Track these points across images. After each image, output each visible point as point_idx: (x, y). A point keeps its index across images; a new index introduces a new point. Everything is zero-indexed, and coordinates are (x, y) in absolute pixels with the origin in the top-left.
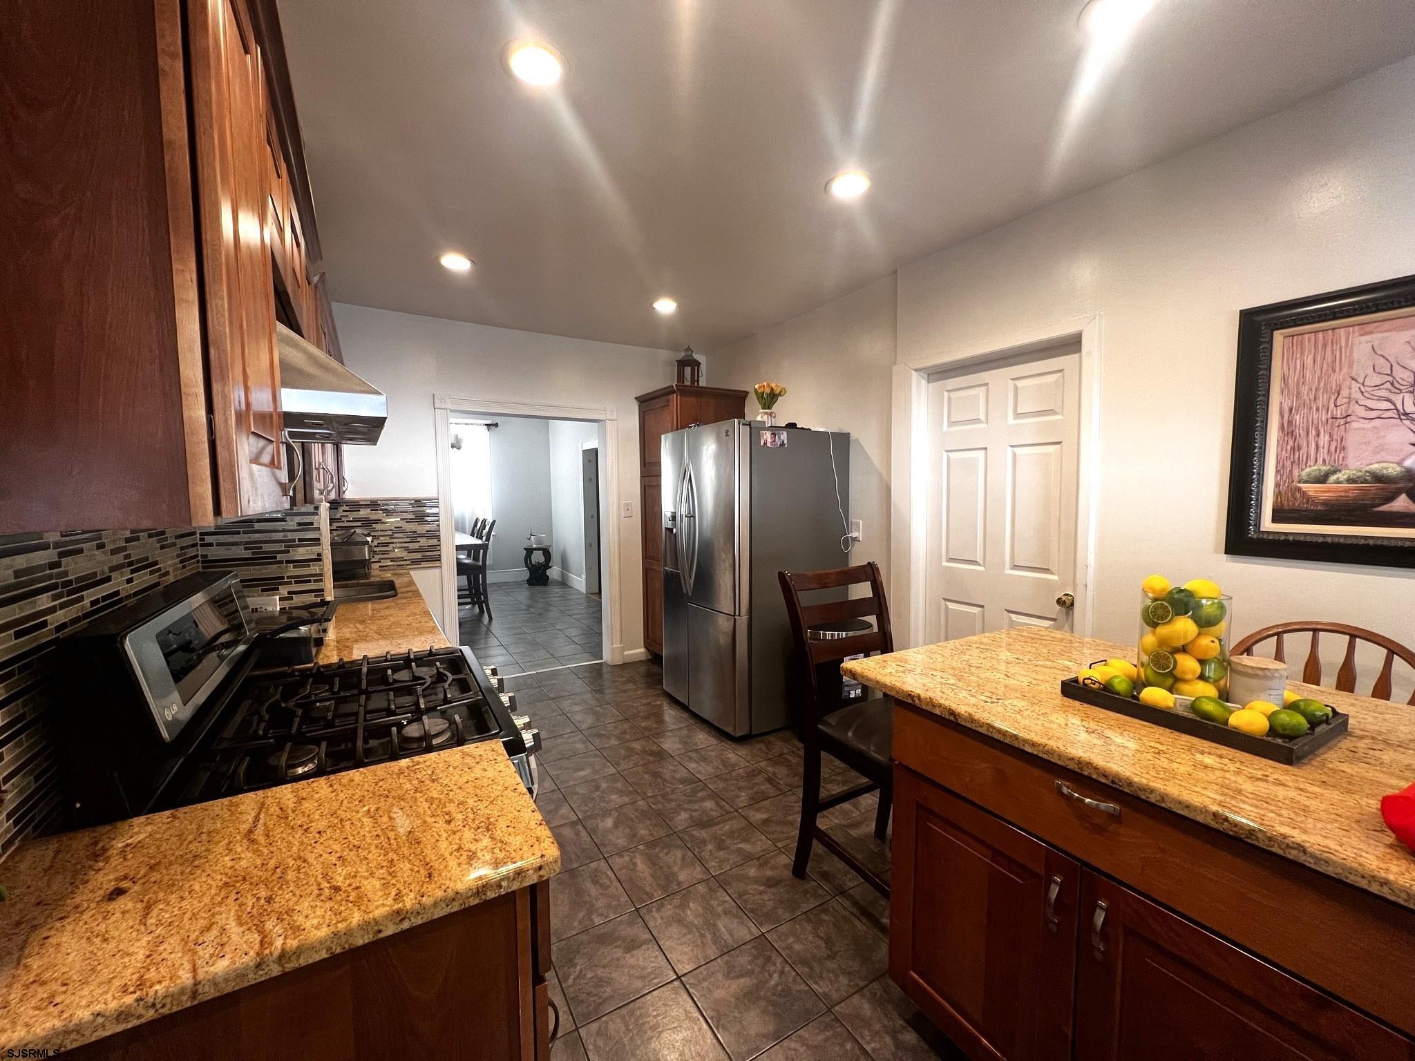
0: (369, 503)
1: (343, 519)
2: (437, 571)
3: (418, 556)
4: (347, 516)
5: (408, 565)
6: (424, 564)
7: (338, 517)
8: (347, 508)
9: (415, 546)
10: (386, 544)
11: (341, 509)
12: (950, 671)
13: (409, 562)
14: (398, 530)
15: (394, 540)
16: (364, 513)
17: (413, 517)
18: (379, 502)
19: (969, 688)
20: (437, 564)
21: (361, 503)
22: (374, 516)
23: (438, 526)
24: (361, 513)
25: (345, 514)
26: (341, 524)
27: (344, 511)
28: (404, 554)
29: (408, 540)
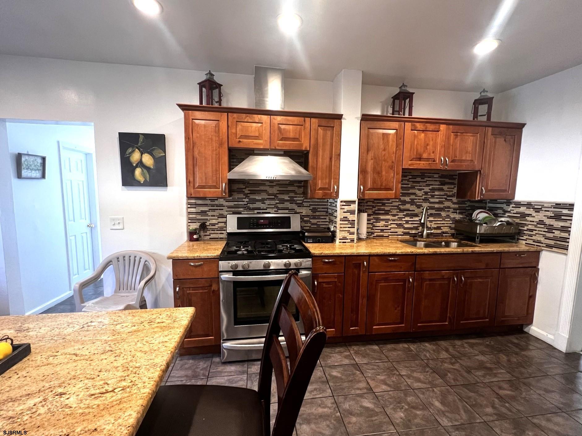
0: (526, 203)
1: (512, 212)
2: (563, 257)
3: (552, 242)
4: (513, 210)
5: (543, 247)
6: (554, 249)
7: (509, 210)
8: (514, 206)
9: (551, 235)
10: (532, 230)
11: (511, 206)
12: (124, 336)
13: (545, 245)
14: (541, 222)
15: (537, 229)
16: (522, 209)
17: (553, 215)
18: (532, 204)
19: (104, 327)
20: (565, 251)
21: (522, 203)
22: (528, 212)
23: (571, 224)
24: (521, 209)
25: (513, 209)
26: (510, 215)
27: (512, 207)
28: (542, 239)
29: (546, 230)
